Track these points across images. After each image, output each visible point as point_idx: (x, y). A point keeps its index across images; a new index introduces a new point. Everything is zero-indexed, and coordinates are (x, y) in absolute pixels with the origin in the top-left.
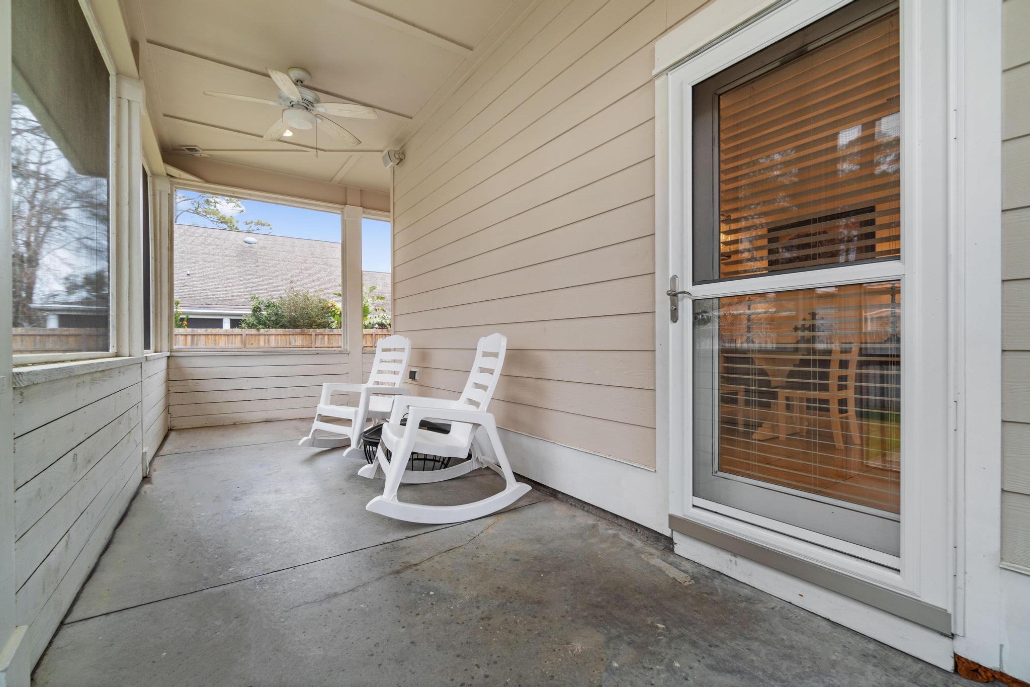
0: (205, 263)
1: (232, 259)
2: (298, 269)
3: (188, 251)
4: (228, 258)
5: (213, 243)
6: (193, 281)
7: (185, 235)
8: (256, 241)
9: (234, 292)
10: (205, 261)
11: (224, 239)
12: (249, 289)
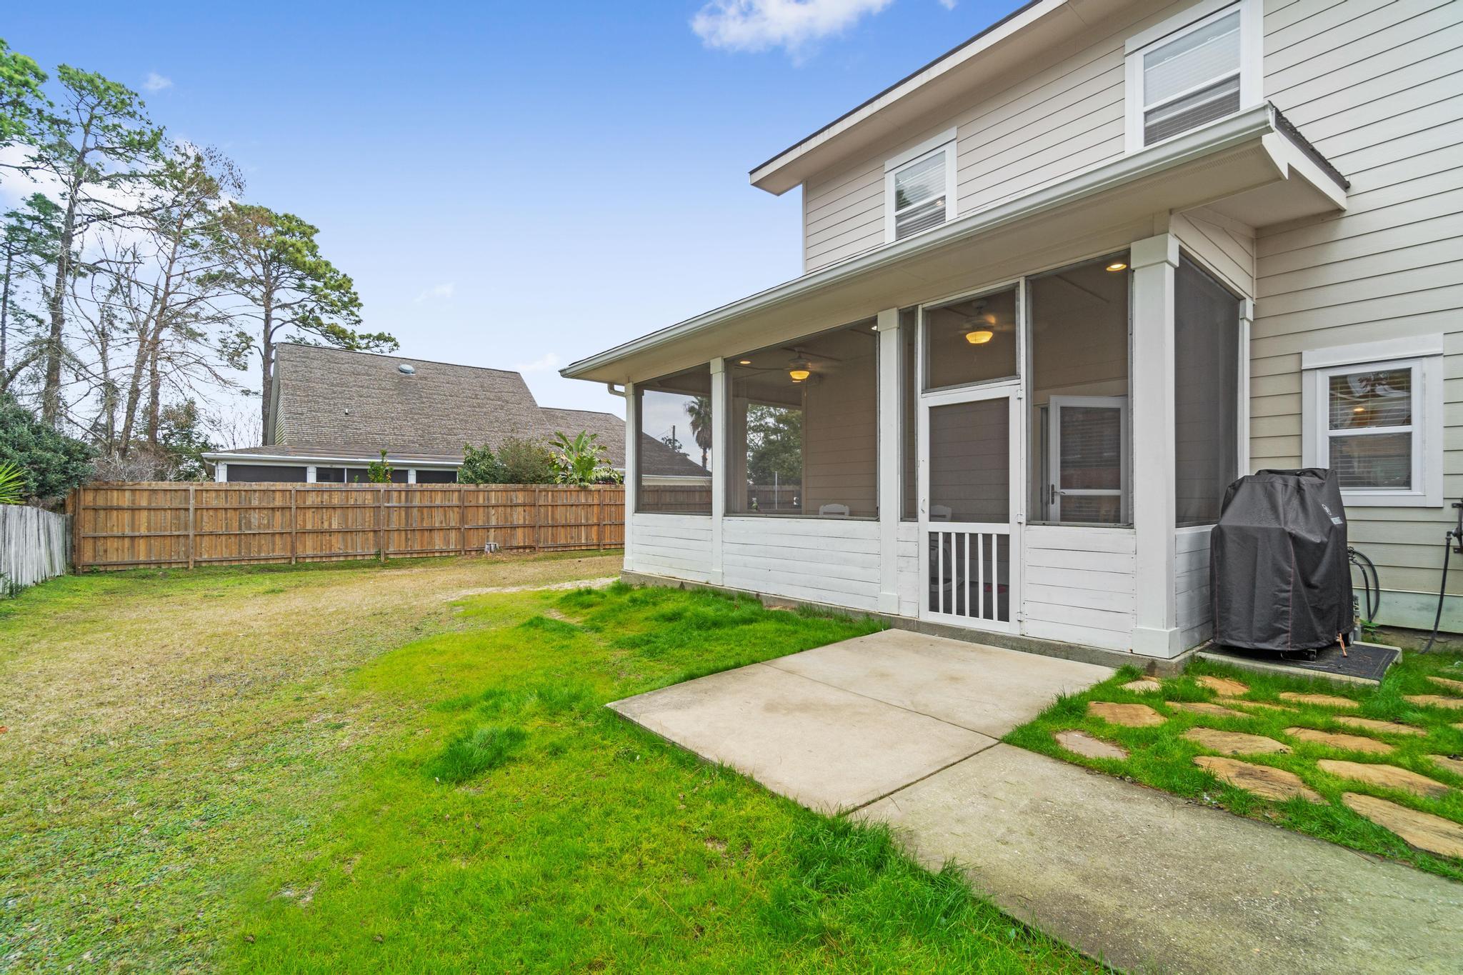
0: (362, 399)
1: (391, 393)
2: (469, 406)
3: (338, 383)
4: (386, 392)
5: (363, 371)
6: (354, 422)
7: (329, 361)
8: (413, 370)
9: (403, 435)
10: (361, 396)
11: (375, 367)
12: (420, 432)
